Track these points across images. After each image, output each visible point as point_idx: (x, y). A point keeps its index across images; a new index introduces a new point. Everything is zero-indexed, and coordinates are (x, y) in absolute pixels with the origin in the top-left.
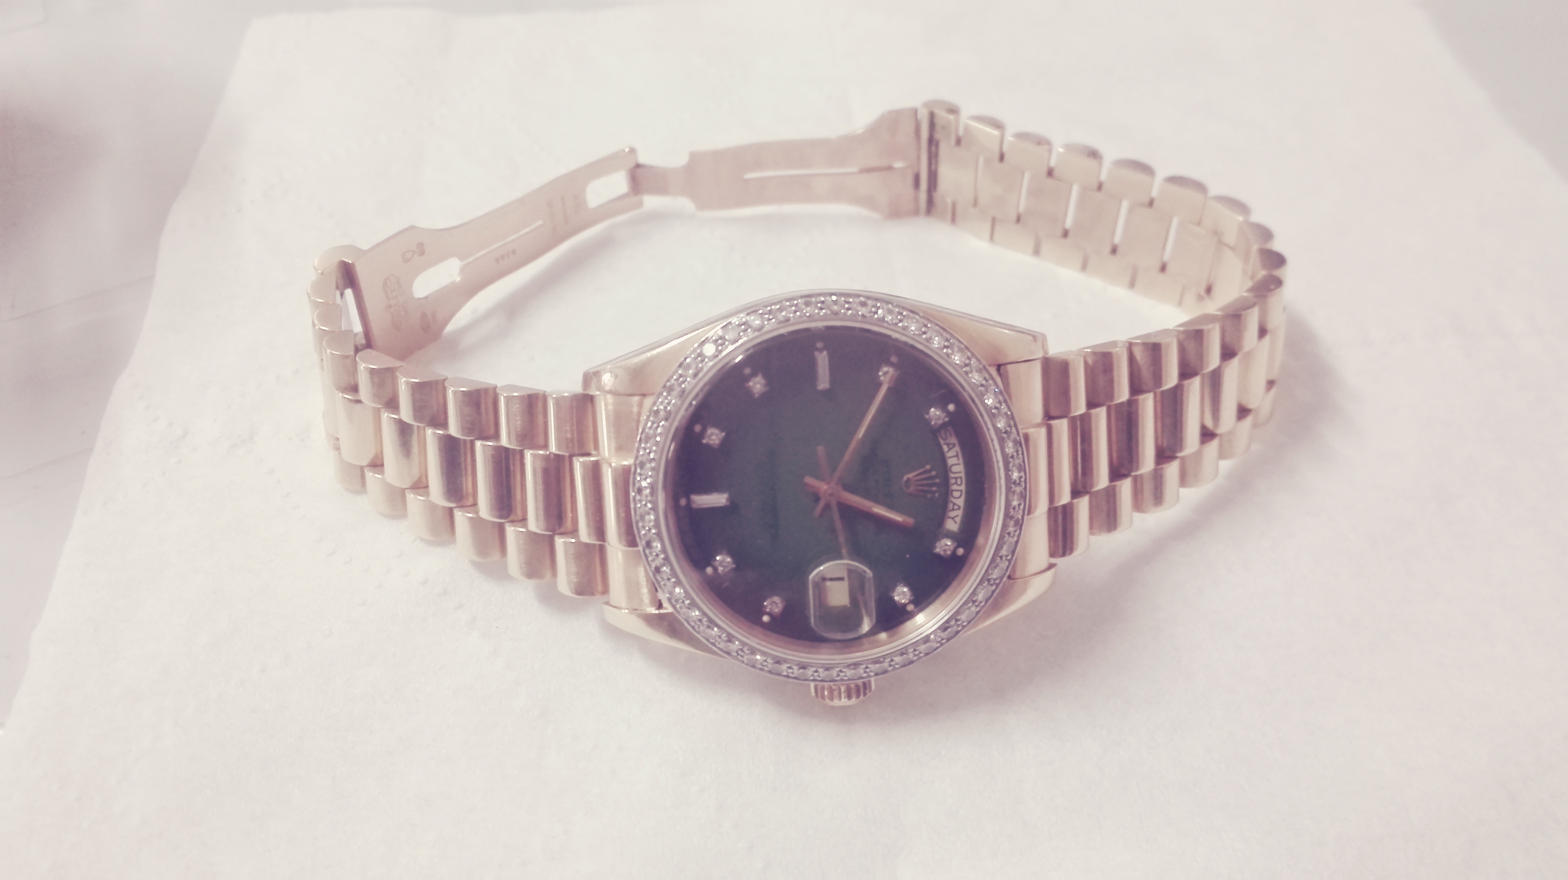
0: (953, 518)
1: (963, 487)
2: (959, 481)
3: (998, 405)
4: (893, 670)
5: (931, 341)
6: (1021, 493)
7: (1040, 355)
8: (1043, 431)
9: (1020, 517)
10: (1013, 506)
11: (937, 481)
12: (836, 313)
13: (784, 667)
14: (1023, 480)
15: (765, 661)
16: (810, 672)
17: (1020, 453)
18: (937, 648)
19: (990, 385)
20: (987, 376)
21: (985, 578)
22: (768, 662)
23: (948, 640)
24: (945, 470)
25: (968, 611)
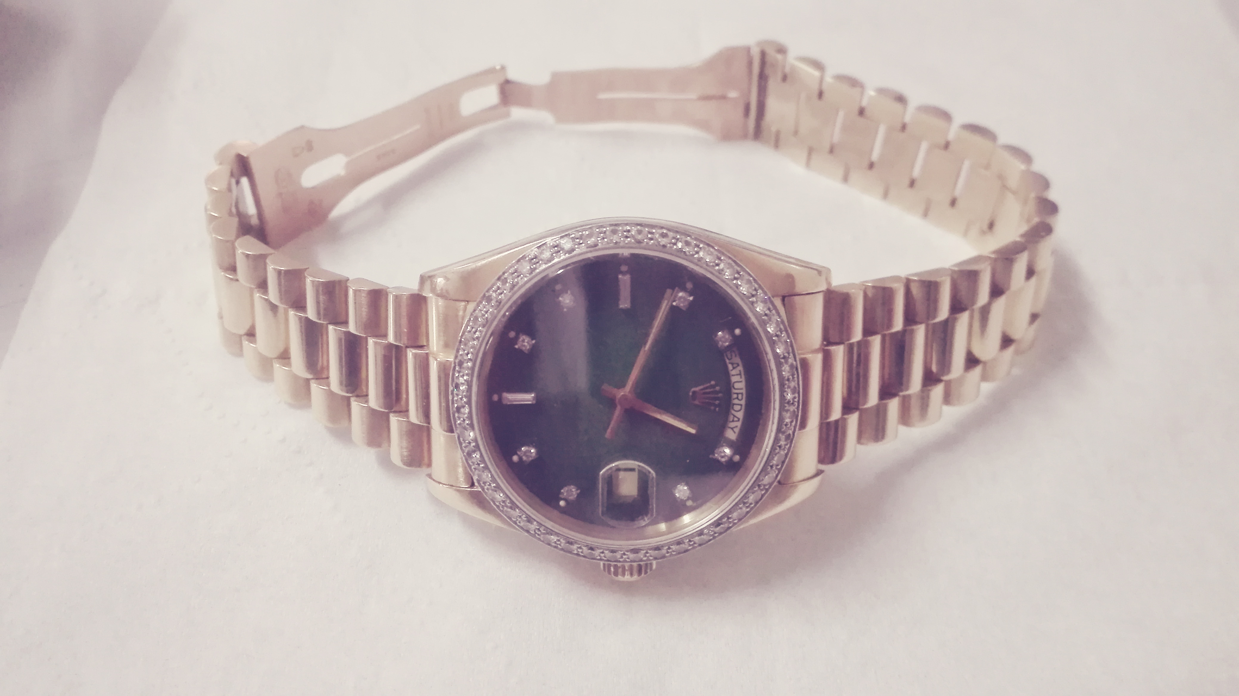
0: (732, 429)
1: (743, 402)
2: (740, 396)
3: (779, 333)
4: (670, 556)
5: (723, 273)
6: (794, 411)
7: (824, 287)
8: (820, 357)
9: (791, 432)
10: (785, 423)
11: (720, 395)
12: (639, 242)
13: (575, 547)
14: (796, 400)
15: (559, 540)
16: (597, 553)
17: (796, 376)
18: (710, 540)
19: (774, 315)
20: (771, 306)
21: (757, 483)
22: (561, 542)
23: (721, 534)
24: (728, 387)
25: (739, 511)
